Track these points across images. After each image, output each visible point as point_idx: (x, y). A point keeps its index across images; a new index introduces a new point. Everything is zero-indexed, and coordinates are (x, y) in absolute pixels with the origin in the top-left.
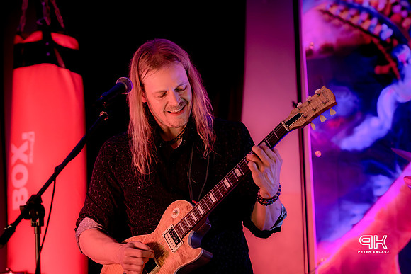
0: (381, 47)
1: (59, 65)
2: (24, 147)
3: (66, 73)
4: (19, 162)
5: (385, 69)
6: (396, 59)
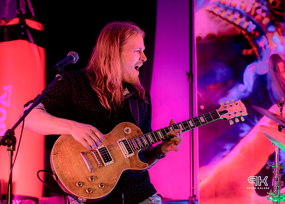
1: (29, 41)
5: (250, 52)
6: (257, 46)
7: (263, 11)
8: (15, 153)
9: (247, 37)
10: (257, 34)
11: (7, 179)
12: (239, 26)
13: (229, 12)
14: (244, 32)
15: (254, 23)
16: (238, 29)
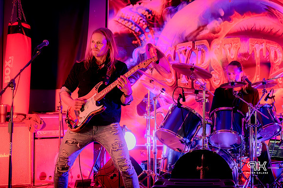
0: (135, 34)
1: (23, 34)
2: (10, 61)
3: (25, 37)
4: (8, 66)
5: (136, 42)
6: (140, 39)
7: (143, 22)
8: (15, 91)
10: (140, 33)
11: (10, 105)
12: (131, 29)
13: (126, 22)
14: (133, 32)
15: (139, 27)
16: (130, 30)
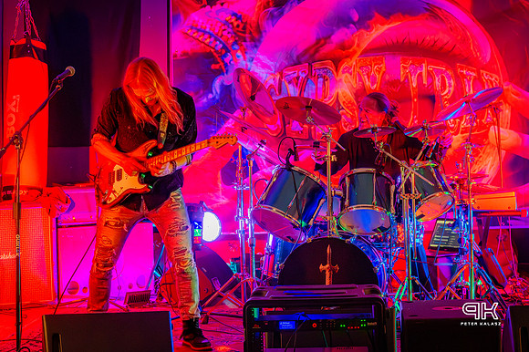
1: (35, 58)
2: (14, 103)
3: (38, 62)
4: (12, 112)
5: (217, 67)
6: (223, 61)
7: (229, 33)
8: (22, 150)
9: (215, 54)
10: (224, 52)
11: (15, 173)
12: (208, 45)
13: (201, 33)
14: (213, 50)
15: (221, 42)
16: (207, 48)
